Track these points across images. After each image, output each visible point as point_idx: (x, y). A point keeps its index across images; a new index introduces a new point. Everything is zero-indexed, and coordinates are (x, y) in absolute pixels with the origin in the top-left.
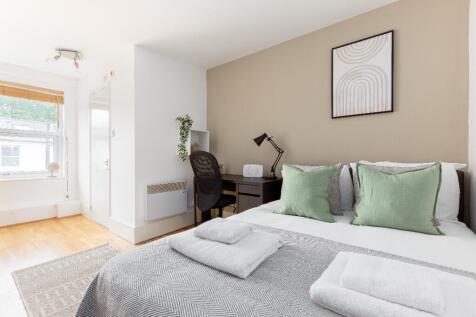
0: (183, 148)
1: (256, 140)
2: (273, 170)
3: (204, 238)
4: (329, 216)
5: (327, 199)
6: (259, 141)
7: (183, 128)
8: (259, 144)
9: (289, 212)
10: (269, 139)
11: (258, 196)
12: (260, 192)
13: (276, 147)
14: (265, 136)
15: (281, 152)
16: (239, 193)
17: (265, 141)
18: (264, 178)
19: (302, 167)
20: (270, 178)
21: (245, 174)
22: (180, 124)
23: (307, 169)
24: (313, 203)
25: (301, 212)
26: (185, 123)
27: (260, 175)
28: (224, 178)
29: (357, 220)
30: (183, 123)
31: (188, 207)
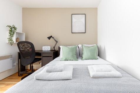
0: (10, 39)
1: (48, 38)
2: (54, 48)
3: (50, 72)
5: (76, 55)
6: (49, 38)
7: (11, 31)
8: (49, 39)
9: (66, 60)
10: (53, 38)
11: (51, 57)
12: (52, 55)
13: (55, 40)
14: (51, 36)
15: (57, 42)
16: (43, 57)
17: (51, 38)
18: (51, 50)
20: (53, 51)
21: (43, 50)
22: (9, 29)
23: (70, 47)
24: (73, 56)
25: (70, 59)
27: (49, 49)
30: (11, 28)
31: (13, 66)
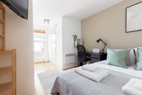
0: (74, 44)
1: (97, 41)
2: (103, 50)
4: (126, 66)
5: (125, 60)
6: (98, 41)
7: (74, 38)
8: (98, 42)
10: (102, 41)
11: (98, 59)
12: (99, 57)
13: (104, 43)
14: (100, 39)
15: (106, 44)
16: (92, 58)
17: (100, 41)
18: (100, 53)
19: (114, 50)
20: (102, 53)
21: (93, 52)
22: (74, 37)
24: (119, 61)
25: (114, 64)
26: (75, 37)
28: (87, 53)
29: (138, 68)
31: (76, 61)
